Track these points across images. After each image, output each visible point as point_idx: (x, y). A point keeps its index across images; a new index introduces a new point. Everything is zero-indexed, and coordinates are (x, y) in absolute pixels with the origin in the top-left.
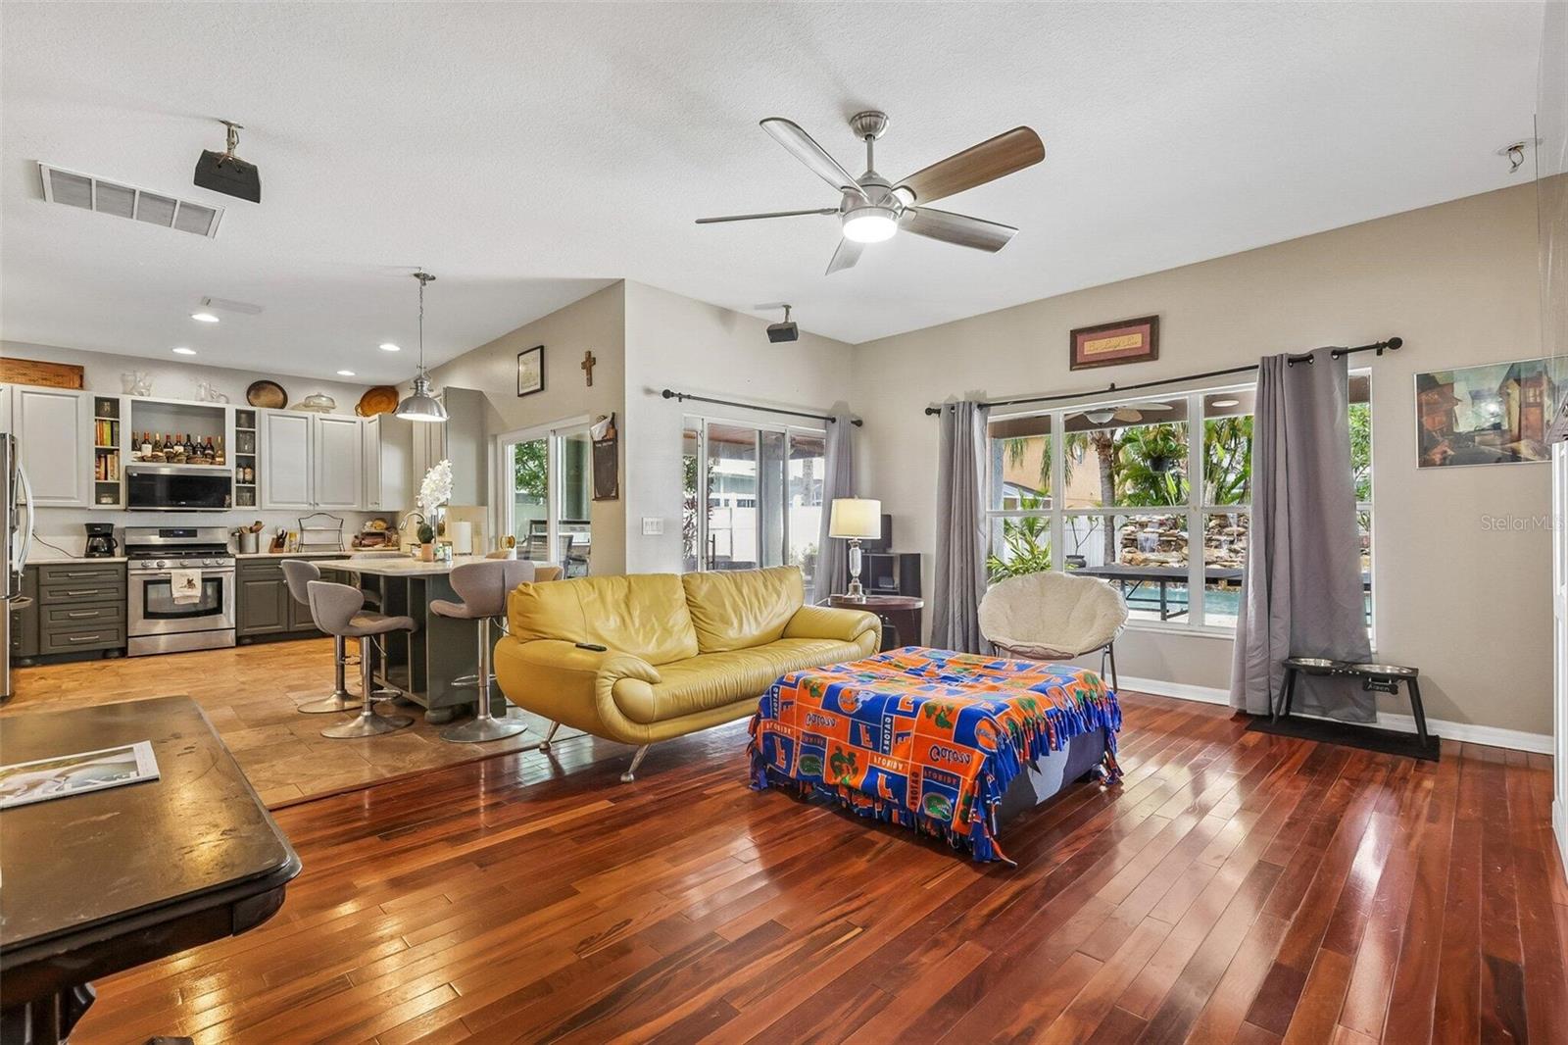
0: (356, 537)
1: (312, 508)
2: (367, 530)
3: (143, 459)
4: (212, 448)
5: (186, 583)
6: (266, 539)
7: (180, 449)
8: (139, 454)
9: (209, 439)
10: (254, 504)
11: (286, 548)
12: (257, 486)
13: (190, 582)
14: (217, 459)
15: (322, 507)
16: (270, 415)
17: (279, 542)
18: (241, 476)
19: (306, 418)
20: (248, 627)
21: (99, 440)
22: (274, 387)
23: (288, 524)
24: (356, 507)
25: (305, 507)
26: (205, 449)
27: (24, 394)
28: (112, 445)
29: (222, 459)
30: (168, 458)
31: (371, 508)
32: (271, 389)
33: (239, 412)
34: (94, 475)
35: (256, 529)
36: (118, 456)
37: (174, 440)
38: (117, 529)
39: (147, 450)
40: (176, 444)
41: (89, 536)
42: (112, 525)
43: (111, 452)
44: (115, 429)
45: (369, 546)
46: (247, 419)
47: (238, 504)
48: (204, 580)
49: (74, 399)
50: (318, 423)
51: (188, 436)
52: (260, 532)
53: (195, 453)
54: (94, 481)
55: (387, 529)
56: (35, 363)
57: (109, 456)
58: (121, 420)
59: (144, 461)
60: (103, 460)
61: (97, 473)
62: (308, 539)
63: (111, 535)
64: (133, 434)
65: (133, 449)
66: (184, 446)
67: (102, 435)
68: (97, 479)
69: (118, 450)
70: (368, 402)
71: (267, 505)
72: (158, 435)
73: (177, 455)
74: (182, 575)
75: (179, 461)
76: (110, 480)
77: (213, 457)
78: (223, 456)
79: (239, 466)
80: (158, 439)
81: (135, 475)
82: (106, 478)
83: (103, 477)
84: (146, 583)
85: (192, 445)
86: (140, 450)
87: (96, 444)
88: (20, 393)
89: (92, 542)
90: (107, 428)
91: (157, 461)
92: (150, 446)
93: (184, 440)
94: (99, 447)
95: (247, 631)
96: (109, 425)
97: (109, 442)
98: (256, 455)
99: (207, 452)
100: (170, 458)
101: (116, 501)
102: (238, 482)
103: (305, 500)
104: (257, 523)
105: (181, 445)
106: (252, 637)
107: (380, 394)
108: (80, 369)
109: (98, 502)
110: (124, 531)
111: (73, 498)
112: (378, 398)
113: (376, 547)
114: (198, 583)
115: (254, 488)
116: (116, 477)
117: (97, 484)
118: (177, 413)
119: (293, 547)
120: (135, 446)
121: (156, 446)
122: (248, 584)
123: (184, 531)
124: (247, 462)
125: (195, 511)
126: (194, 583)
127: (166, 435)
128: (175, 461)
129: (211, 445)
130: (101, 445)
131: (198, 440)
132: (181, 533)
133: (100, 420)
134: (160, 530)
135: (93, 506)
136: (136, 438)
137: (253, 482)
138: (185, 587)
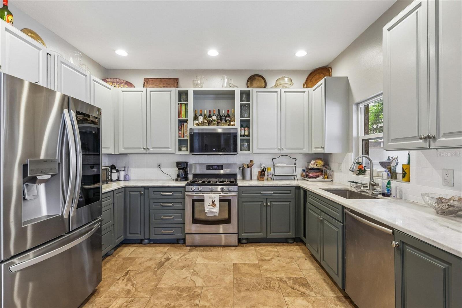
0: (304, 171)
1: (279, 152)
2: (311, 166)
3: (198, 125)
4: (229, 116)
5: (211, 203)
6: (256, 171)
7: (214, 118)
9: (228, 111)
10: (249, 150)
11: (266, 177)
12: (250, 138)
13: (213, 202)
14: (232, 122)
15: (285, 151)
16: (257, 92)
17: (262, 174)
18: (243, 133)
19: (277, 92)
20: (244, 232)
21: (180, 115)
23: (267, 163)
24: (305, 151)
25: (276, 151)
26: (226, 117)
27: (151, 93)
28: (186, 118)
29: (234, 123)
30: (208, 123)
31: (315, 151)
32: (259, 80)
33: (242, 93)
34: (178, 135)
35: (250, 165)
36: (188, 124)
37: (212, 114)
39: (201, 119)
40: (213, 116)
41: (178, 169)
42: (187, 163)
43: (185, 121)
44: (186, 108)
45: (313, 178)
46: (246, 95)
47: (241, 150)
48: (221, 200)
49: (169, 92)
50: (283, 94)
51: (219, 110)
52: (252, 167)
53: (221, 120)
54: (177, 138)
55: (324, 166)
56: (161, 79)
57: (185, 124)
58: (189, 103)
59: (199, 125)
60: (183, 126)
61: (180, 133)
62: (278, 171)
63: (187, 168)
64: (194, 111)
65: (194, 120)
66: (217, 116)
67: (181, 112)
68: (179, 137)
69: (188, 120)
70: (311, 80)
71: (256, 150)
72: (206, 111)
73: (212, 121)
74: (210, 198)
75: (214, 125)
76: (185, 138)
77: (230, 122)
78: (234, 121)
79: (242, 126)
80: (205, 113)
81: (193, 133)
83: (183, 136)
84: (193, 201)
85: (220, 115)
86: (198, 120)
87: (179, 117)
88: (149, 92)
89: (178, 173)
91: (204, 125)
93: (217, 114)
94: (180, 119)
95: (244, 235)
96: (184, 107)
97: (184, 116)
98: (250, 118)
99: (227, 119)
100: (210, 123)
101: (187, 150)
102: (241, 136)
103: (276, 147)
104: (251, 161)
105: (215, 116)
106: (247, 239)
108: (177, 79)
109: (180, 150)
110: (192, 165)
111: (168, 148)
112: (318, 76)
113: (318, 179)
114: (217, 203)
115: (249, 139)
116: (187, 136)
117: (179, 140)
118: (216, 98)
119: (269, 176)
120: (196, 118)
121: (205, 117)
122: (245, 203)
123: (217, 166)
124: (246, 124)
125: (220, 155)
126: (215, 202)
127: (209, 111)
128: (212, 124)
129: (229, 115)
130: (181, 118)
131: (223, 112)
132: (216, 167)
133: (181, 104)
134: (207, 165)
135: (178, 152)
136: (196, 113)
137: (248, 136)
138: (211, 205)
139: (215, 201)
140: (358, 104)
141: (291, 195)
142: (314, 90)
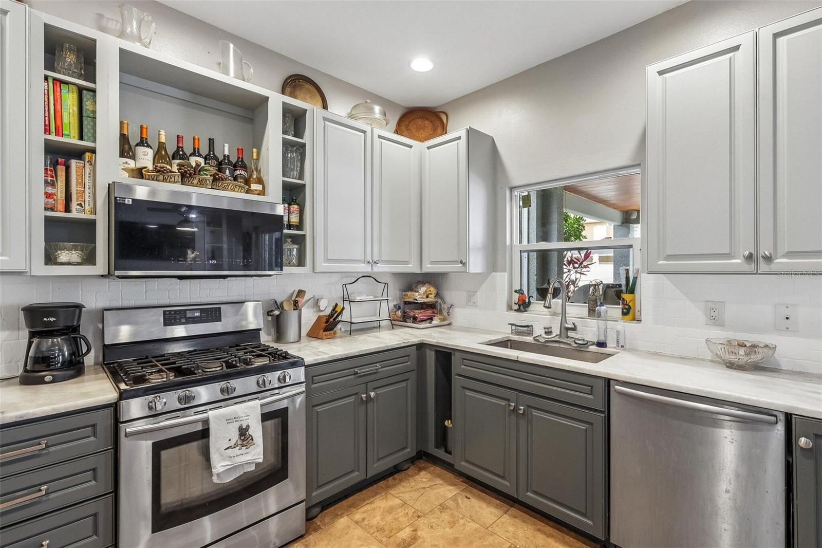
0: (398, 307)
1: (370, 268)
3: (139, 173)
4: (244, 167)
5: (235, 436)
6: (309, 318)
7: (200, 162)
8: (132, 164)
9: (241, 151)
10: (302, 264)
12: (307, 233)
13: (243, 432)
14: (254, 187)
16: (324, 119)
19: (364, 132)
20: (319, 487)
21: (53, 123)
22: (308, 86)
25: (362, 267)
26: (235, 166)
28: (82, 139)
29: (259, 187)
30: (183, 176)
31: (432, 268)
32: (310, 91)
34: (41, 201)
35: (299, 303)
36: (93, 164)
37: (188, 149)
38: (90, 312)
39: (145, 158)
40: (193, 154)
41: (33, 335)
42: (79, 307)
43: (78, 153)
44: (88, 105)
50: (376, 141)
51: (211, 142)
53: (222, 171)
54: (40, 215)
55: (436, 296)
57: (74, 163)
58: (99, 86)
59: (142, 177)
60: (61, 170)
61: (48, 196)
63: (76, 329)
64: (122, 123)
65: (122, 154)
66: (205, 159)
67: (58, 115)
68: (48, 208)
69: (93, 151)
70: (407, 126)
71: (321, 265)
72: (163, 133)
73: (198, 170)
74: (229, 421)
75: (201, 184)
76: (75, 214)
77: (247, 182)
80: (162, 140)
81: (128, 202)
82: (67, 209)
83: (61, 206)
84: (158, 448)
85: (216, 158)
86: (133, 157)
87: (47, 130)
89: (38, 347)
90: (70, 99)
91: (164, 180)
92: (150, 153)
93: (204, 150)
94: (53, 137)
95: (315, 496)
96: (74, 95)
97: (75, 132)
98: (307, 180)
99: (238, 172)
100: (186, 176)
101: (90, 259)
103: (362, 258)
104: (301, 293)
105: (200, 155)
107: (421, 117)
109: (50, 259)
110: (101, 315)
112: (420, 122)
114: (256, 431)
115: (304, 236)
116: (87, 208)
117: (48, 220)
120: (126, 149)
121: (160, 153)
122: (318, 409)
123: (201, 311)
124: (295, 194)
126: (250, 432)
127: (178, 136)
128: (195, 182)
129: (242, 161)
130: (57, 134)
131: (225, 149)
132: (197, 314)
133: (55, 80)
134: (164, 312)
135: (40, 268)
136: (125, 132)
137: (300, 226)
138: (236, 445)
139: (248, 426)
140: (512, 189)
141: (411, 363)
142: (429, 148)
